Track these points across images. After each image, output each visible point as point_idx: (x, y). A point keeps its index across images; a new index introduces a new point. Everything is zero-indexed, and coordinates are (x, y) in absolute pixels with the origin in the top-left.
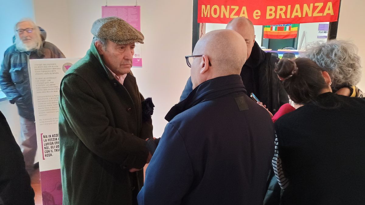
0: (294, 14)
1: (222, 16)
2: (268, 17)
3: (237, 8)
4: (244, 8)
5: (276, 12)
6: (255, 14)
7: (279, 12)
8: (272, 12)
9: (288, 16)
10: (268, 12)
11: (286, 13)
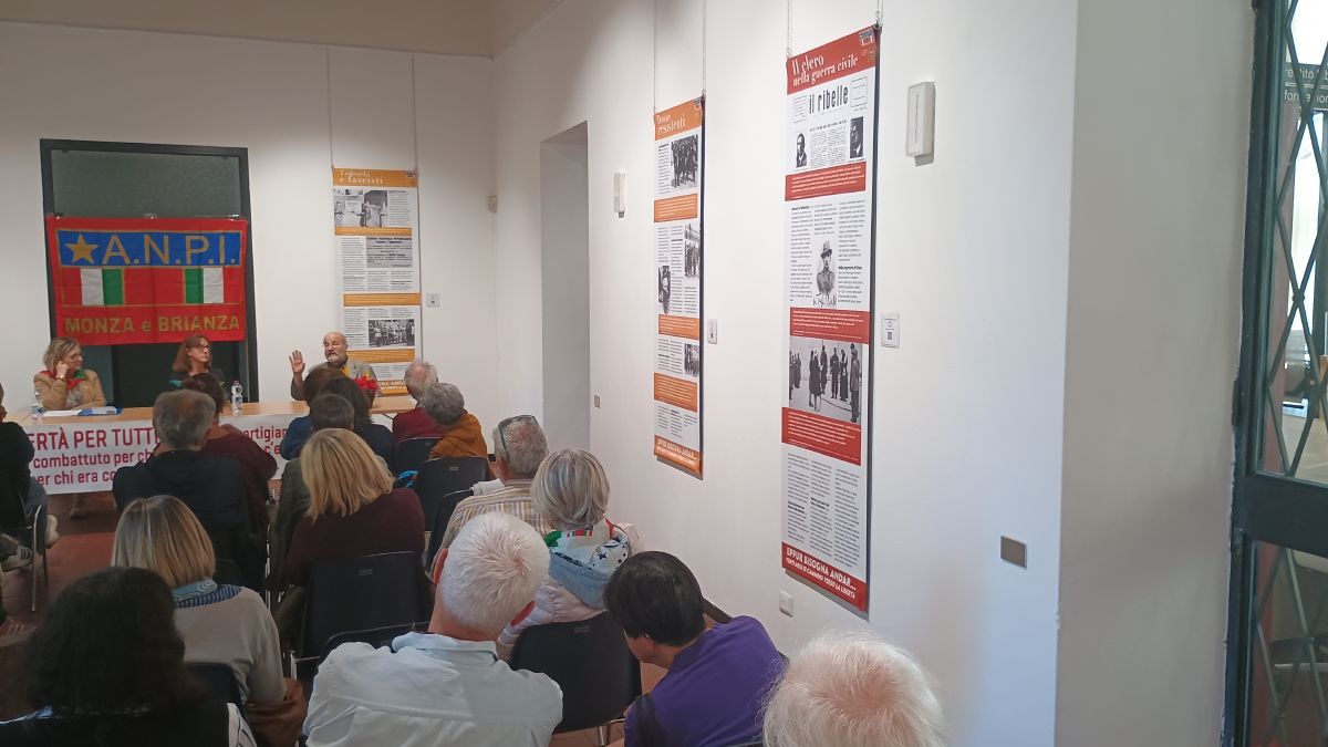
0: (194, 326)
1: (98, 331)
2: (161, 329)
3: (117, 320)
4: (128, 320)
5: (170, 324)
6: (144, 327)
7: (173, 324)
8: (166, 324)
10: (161, 324)
11: (183, 325)
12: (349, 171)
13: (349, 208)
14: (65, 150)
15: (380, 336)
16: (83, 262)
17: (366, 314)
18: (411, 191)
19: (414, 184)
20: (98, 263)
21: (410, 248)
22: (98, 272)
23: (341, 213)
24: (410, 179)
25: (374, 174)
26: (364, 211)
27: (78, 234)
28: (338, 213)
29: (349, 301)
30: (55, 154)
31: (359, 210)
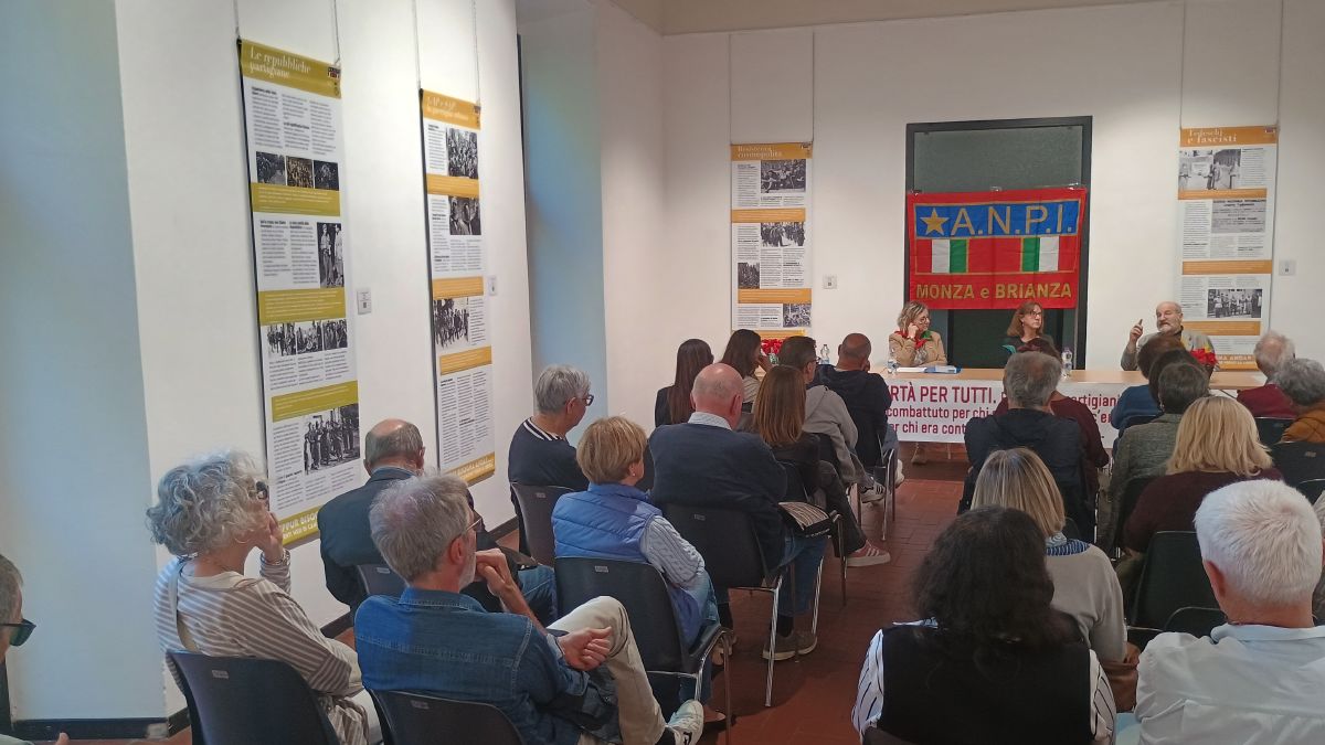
1: (943, 296)
2: (997, 297)
3: (960, 287)
4: (969, 287)
5: (1006, 292)
6: (982, 294)
7: (1009, 291)
8: (1002, 291)
9: (1021, 296)
10: (998, 291)
11: (1018, 292)
12: (1198, 130)
13: (1195, 171)
14: (926, 133)
15: (1220, 306)
16: (935, 234)
17: (1206, 282)
18: (1270, 148)
19: (1274, 139)
20: (948, 234)
21: (1263, 210)
22: (947, 242)
23: (1186, 176)
24: (1269, 134)
25: (1228, 131)
26: (1212, 172)
27: (932, 208)
28: (1183, 176)
29: (1187, 269)
30: (918, 136)
31: (1207, 171)
